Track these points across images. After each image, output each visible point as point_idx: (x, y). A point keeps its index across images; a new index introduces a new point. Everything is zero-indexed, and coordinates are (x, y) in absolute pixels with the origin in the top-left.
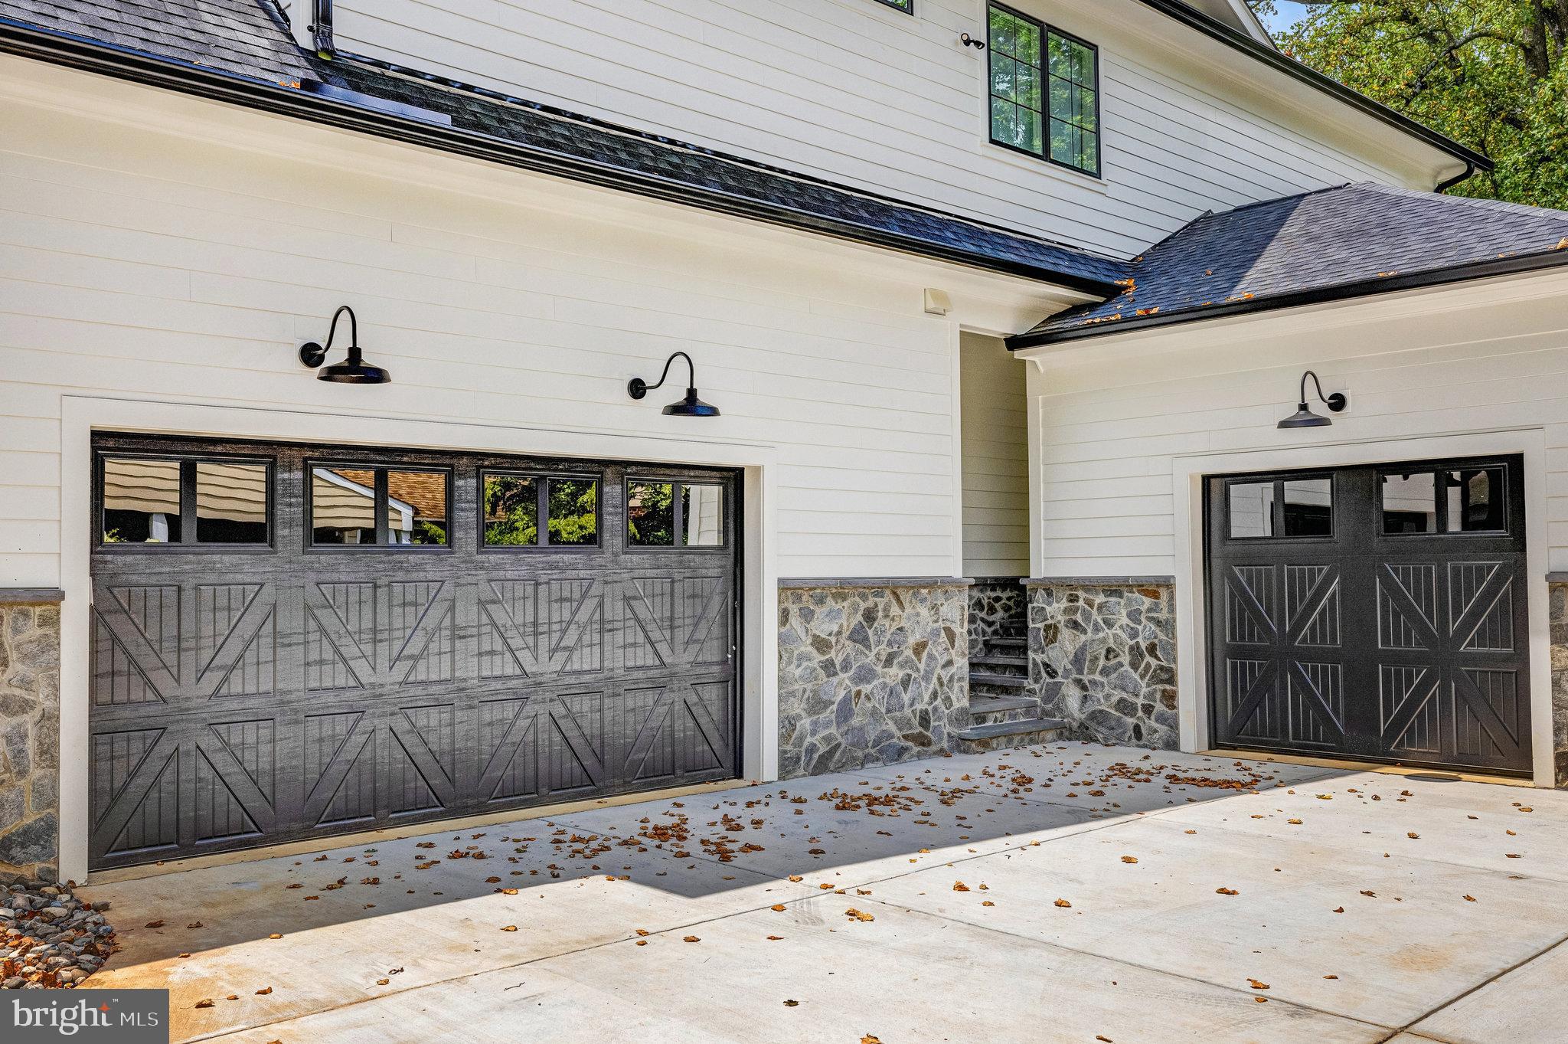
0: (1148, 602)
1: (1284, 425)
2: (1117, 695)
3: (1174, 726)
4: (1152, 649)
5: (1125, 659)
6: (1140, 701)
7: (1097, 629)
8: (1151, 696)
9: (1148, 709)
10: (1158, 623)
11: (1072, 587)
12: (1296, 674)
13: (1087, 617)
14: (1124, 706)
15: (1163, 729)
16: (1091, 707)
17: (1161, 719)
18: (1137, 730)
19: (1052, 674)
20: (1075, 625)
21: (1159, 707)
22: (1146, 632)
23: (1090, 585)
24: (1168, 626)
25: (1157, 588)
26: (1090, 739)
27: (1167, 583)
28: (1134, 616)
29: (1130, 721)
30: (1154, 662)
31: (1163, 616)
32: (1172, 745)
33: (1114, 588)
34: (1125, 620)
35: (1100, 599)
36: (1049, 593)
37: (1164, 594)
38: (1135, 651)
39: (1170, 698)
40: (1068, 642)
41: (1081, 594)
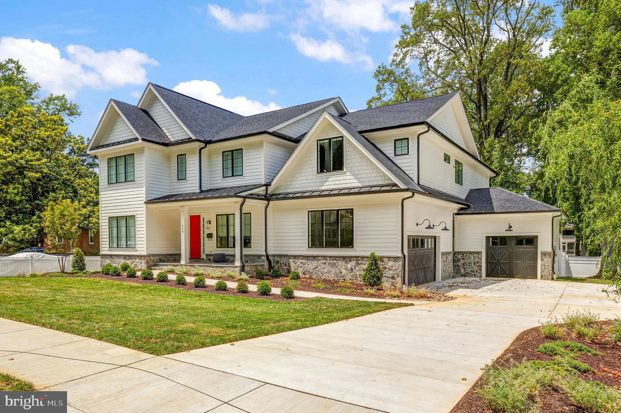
0: (477, 255)
1: (506, 231)
2: (471, 269)
3: (481, 274)
4: (478, 262)
5: (473, 264)
6: (475, 270)
7: (467, 259)
8: (477, 269)
9: (477, 272)
10: (479, 258)
11: (463, 253)
12: (500, 266)
13: (466, 257)
14: (472, 271)
15: (479, 274)
16: (466, 271)
17: (479, 273)
18: (475, 275)
19: (459, 266)
20: (463, 259)
21: (479, 271)
22: (477, 260)
23: (466, 253)
24: (481, 259)
25: (479, 253)
26: (466, 276)
27: (481, 252)
28: (474, 257)
29: (473, 273)
30: (478, 264)
31: (480, 257)
32: (481, 277)
33: (471, 253)
34: (473, 258)
35: (468, 255)
36: (458, 254)
37: (480, 254)
38: (475, 263)
39: (481, 270)
40: (462, 261)
41: (465, 254)
